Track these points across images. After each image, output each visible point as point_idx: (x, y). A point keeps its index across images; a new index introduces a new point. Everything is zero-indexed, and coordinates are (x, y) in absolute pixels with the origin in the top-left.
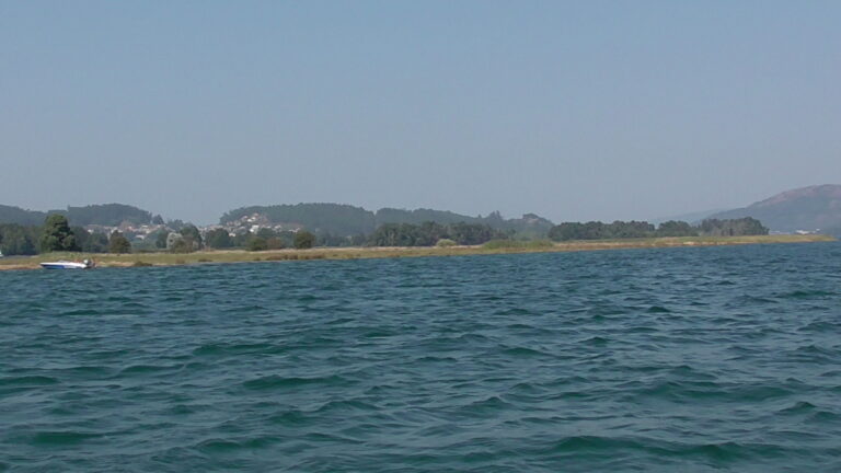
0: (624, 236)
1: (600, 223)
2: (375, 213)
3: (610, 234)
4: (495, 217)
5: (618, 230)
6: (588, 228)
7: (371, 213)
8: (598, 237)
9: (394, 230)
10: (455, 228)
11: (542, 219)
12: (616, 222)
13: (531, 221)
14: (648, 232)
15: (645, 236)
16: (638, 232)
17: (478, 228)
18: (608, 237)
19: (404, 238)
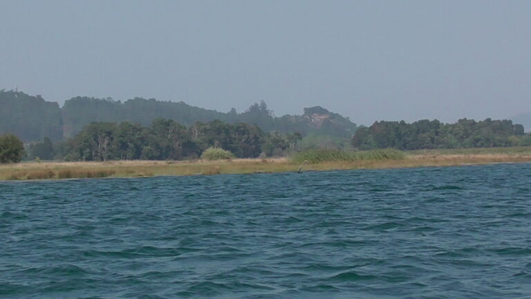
0: (477, 144)
1: (436, 124)
2: (61, 106)
3: (454, 141)
4: (259, 111)
5: (468, 135)
6: (418, 132)
7: (56, 104)
8: (433, 144)
9: (109, 133)
10: (205, 131)
11: (334, 116)
12: (463, 122)
13: (318, 118)
14: (513, 138)
15: (508, 144)
16: (498, 137)
17: (242, 130)
18: (450, 147)
19: (124, 146)
